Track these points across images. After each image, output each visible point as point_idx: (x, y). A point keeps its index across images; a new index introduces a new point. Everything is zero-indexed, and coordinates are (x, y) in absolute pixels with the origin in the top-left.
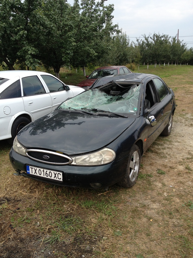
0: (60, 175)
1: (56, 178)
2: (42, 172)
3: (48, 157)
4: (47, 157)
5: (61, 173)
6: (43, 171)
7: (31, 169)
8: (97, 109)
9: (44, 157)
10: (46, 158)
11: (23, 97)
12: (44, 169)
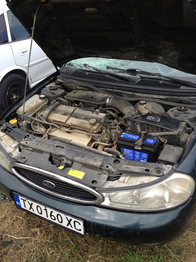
0: (80, 224)
1: (72, 227)
2: (44, 212)
3: (53, 185)
4: (51, 184)
5: (82, 223)
6: (46, 210)
7: (23, 200)
8: (135, 70)
9: (45, 182)
10: (49, 186)
11: (11, 42)
12: (46, 207)
